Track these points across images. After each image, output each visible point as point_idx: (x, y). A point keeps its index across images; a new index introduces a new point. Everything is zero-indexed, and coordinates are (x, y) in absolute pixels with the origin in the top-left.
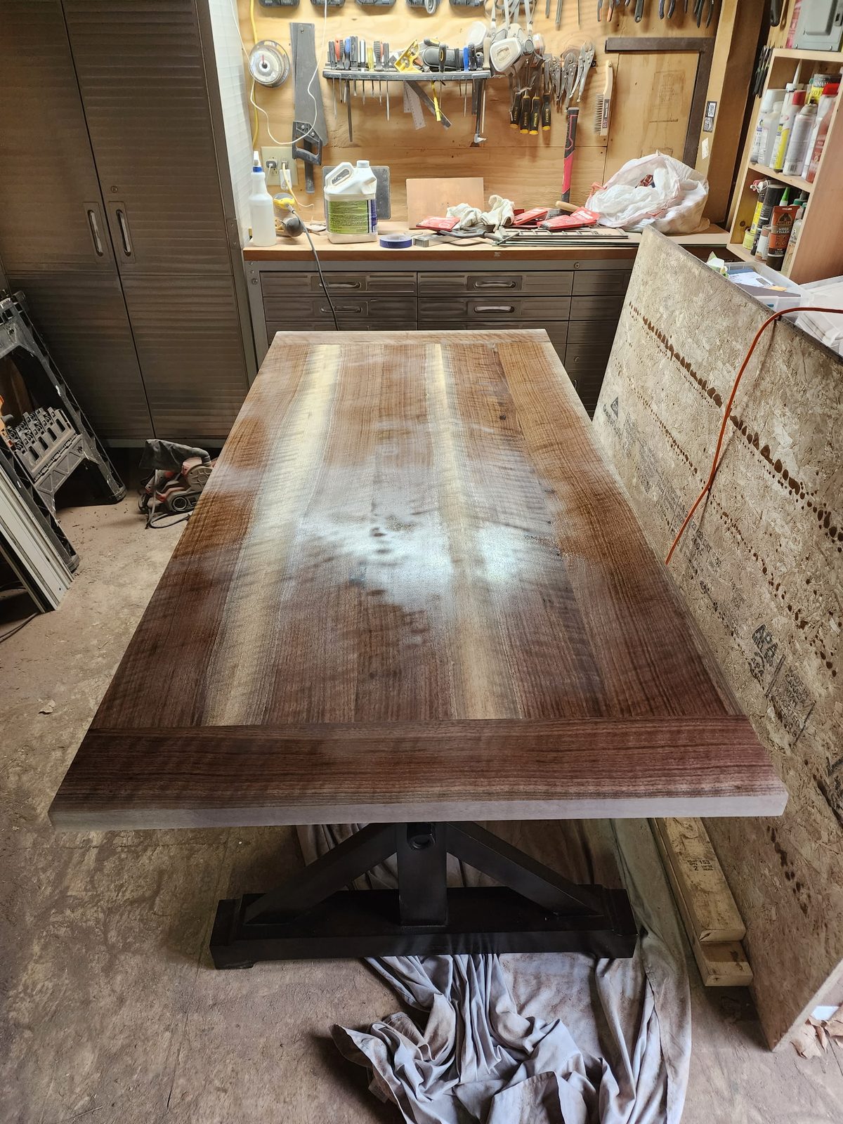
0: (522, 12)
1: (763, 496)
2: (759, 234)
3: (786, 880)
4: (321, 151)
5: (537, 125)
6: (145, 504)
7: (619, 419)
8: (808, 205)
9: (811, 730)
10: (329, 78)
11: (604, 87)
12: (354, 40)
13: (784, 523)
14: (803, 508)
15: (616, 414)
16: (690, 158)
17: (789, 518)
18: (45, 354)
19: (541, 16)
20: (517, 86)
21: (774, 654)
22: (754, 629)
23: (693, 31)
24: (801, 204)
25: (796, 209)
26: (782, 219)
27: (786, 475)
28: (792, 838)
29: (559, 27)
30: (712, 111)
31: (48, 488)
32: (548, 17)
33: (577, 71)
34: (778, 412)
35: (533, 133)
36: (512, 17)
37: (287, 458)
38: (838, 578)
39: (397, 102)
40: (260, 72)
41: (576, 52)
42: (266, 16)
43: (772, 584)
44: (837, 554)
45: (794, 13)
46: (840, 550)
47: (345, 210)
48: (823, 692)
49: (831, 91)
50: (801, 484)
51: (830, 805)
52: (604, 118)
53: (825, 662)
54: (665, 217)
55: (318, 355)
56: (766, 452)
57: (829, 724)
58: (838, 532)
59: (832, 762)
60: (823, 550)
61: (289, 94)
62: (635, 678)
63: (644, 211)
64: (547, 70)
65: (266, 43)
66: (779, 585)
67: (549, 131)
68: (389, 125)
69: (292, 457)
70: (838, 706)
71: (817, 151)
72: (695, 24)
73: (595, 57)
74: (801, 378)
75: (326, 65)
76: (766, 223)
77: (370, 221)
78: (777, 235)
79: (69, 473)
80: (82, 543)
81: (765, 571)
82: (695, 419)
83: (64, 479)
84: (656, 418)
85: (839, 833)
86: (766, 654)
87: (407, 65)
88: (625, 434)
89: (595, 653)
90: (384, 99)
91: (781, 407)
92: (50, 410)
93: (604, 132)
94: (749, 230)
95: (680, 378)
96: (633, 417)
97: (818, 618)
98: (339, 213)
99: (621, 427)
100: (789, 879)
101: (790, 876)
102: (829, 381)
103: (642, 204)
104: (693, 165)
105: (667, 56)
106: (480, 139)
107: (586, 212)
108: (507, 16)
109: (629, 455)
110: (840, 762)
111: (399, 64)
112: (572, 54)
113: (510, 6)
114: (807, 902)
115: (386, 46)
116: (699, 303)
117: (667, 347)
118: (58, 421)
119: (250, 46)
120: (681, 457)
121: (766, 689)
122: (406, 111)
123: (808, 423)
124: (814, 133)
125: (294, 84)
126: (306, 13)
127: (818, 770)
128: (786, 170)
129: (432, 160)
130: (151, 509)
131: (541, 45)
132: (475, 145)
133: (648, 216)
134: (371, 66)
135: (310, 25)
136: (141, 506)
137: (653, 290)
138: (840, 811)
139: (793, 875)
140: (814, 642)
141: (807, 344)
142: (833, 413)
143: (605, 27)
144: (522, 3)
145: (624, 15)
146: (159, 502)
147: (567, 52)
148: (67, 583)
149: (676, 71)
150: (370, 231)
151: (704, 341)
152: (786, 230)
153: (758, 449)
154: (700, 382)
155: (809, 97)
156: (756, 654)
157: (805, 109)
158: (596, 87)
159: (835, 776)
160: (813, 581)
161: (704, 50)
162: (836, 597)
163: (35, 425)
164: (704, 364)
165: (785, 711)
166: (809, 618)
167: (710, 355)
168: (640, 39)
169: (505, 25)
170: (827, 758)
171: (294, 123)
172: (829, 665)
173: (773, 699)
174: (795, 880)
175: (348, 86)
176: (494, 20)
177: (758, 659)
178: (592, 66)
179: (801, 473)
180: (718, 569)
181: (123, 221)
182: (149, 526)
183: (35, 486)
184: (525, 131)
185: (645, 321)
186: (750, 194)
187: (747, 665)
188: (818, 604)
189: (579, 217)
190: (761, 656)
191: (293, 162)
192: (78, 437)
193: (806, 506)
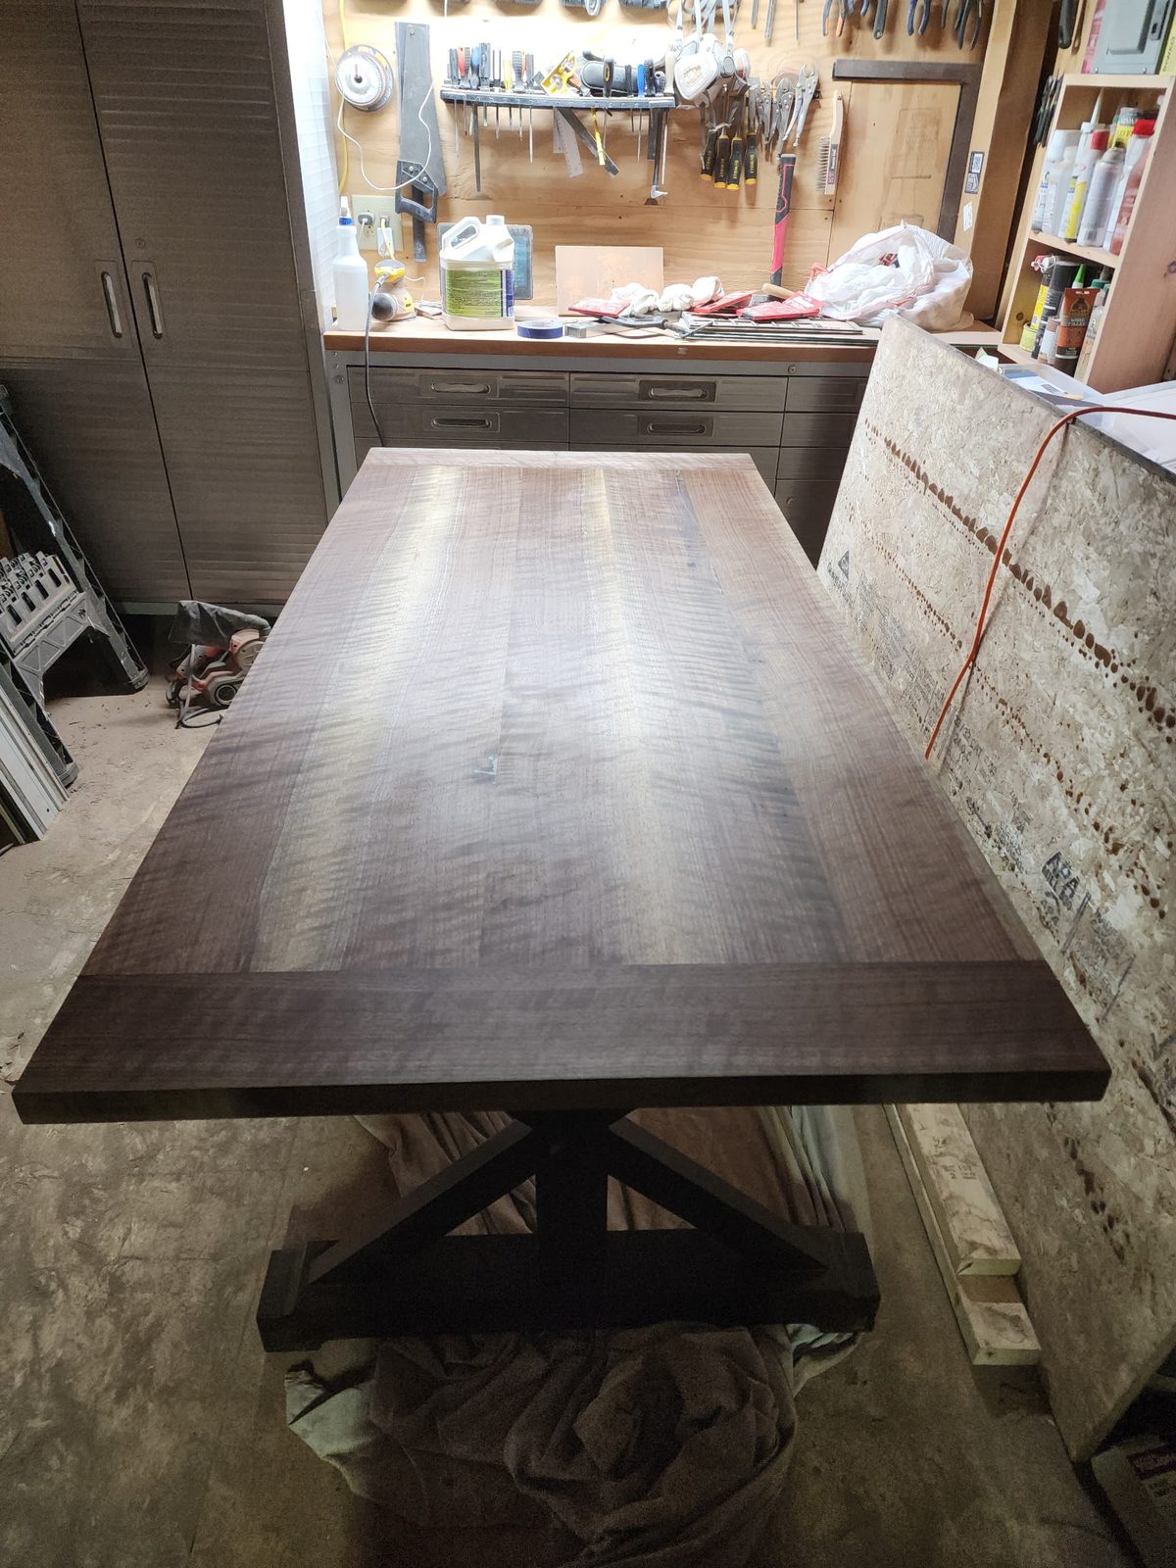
0: (719, 19)
1: (1057, 673)
2: (1043, 329)
3: (1092, 1213)
4: (436, 203)
5: (739, 175)
6: (176, 694)
7: (850, 582)
8: (1112, 286)
9: (1129, 996)
10: (448, 101)
11: (829, 128)
12: (484, 47)
13: (1087, 709)
14: (1115, 685)
15: (846, 574)
16: (947, 228)
17: (1095, 700)
18: (34, 475)
19: (743, 26)
20: (711, 120)
21: (1073, 893)
22: (1044, 859)
23: (954, 54)
24: (1102, 286)
25: (1094, 293)
26: (1076, 307)
27: (1090, 641)
28: (1100, 1151)
29: (770, 43)
30: (978, 164)
31: (34, 666)
32: (755, 28)
33: (794, 103)
34: (1078, 554)
35: (733, 187)
36: (705, 26)
37: (383, 611)
38: (1166, 779)
39: (544, 138)
40: (352, 88)
41: (794, 78)
42: (362, 11)
43: (1071, 794)
44: (1165, 745)
45: (1093, 26)
46: (1169, 740)
47: (468, 284)
48: (1146, 941)
49: (1144, 129)
50: (1113, 651)
51: (1156, 1101)
52: (831, 170)
53: (1148, 898)
54: (912, 307)
55: (429, 479)
56: (1061, 611)
57: (1155, 985)
58: (1166, 715)
59: (1159, 1040)
60: (1145, 742)
61: (391, 122)
62: (886, 910)
63: (884, 299)
64: (752, 100)
65: (360, 49)
66: (1081, 795)
67: (755, 187)
68: (533, 170)
69: (391, 610)
70: (1168, 960)
71: (1125, 210)
72: (956, 45)
73: (819, 85)
74: (1111, 504)
75: (445, 82)
76: (1054, 313)
77: (504, 300)
78: (1069, 328)
79: (66, 646)
80: (83, 747)
81: (1060, 777)
82: (958, 573)
83: (58, 654)
84: (903, 576)
85: (1172, 1142)
86: (1063, 893)
87: (559, 85)
88: (859, 601)
89: (827, 876)
90: (526, 133)
91: (1083, 546)
92: (40, 555)
93: (830, 190)
94: (1029, 325)
95: (938, 517)
96: (870, 579)
97: (1138, 838)
98: (462, 286)
99: (853, 591)
100: (1096, 1211)
101: (1099, 1207)
102: (1152, 506)
103: (881, 289)
104: (951, 239)
105: (918, 88)
106: (658, 193)
107: (804, 298)
108: (699, 24)
109: (864, 629)
110: (1171, 1039)
111: (547, 83)
112: (787, 80)
113: (703, 10)
114: (1122, 1241)
115: (530, 59)
116: (965, 413)
117: (918, 477)
118: (51, 572)
119: (337, 53)
120: (940, 626)
121: (1062, 943)
122: (557, 151)
123: (1122, 566)
124: (1120, 187)
125: (399, 107)
126: (418, 9)
127: (1138, 1053)
128: (1081, 238)
129: (591, 222)
130: (184, 701)
131: (745, 65)
132: (652, 202)
133: (889, 305)
134: (508, 86)
135: (424, 26)
136: (170, 697)
137: (900, 401)
138: (1171, 1110)
139: (1103, 1206)
140: (1132, 871)
141: (1120, 457)
142: (1159, 550)
143: (833, 43)
144: (719, 7)
145: (859, 28)
146: (197, 692)
147: (781, 77)
148: (59, 804)
149: (928, 109)
150: (505, 313)
151: (972, 465)
152: (1080, 321)
153: (1049, 607)
154: (966, 521)
155: (1113, 139)
156: (1048, 894)
157: (1108, 155)
158: (819, 127)
159: (1164, 1058)
160: (1130, 786)
161: (967, 81)
162: (1164, 806)
163: (18, 575)
164: (972, 496)
165: (1090, 972)
166: (1125, 839)
167: (980, 483)
168: (880, 62)
169: (696, 36)
170: (1153, 1035)
171: (399, 162)
172: (1155, 903)
173: (1072, 957)
174: (1107, 1211)
175: (476, 113)
176: (680, 28)
177: (1051, 901)
178: (814, 97)
179: (1113, 637)
180: (992, 779)
181: (152, 289)
182: (180, 724)
183: (14, 661)
184: (721, 185)
185: (888, 443)
186: (1031, 275)
187: (1035, 911)
188: (1138, 818)
189: (795, 305)
190: (1054, 897)
191: (396, 217)
192: (80, 596)
193: (1120, 682)
